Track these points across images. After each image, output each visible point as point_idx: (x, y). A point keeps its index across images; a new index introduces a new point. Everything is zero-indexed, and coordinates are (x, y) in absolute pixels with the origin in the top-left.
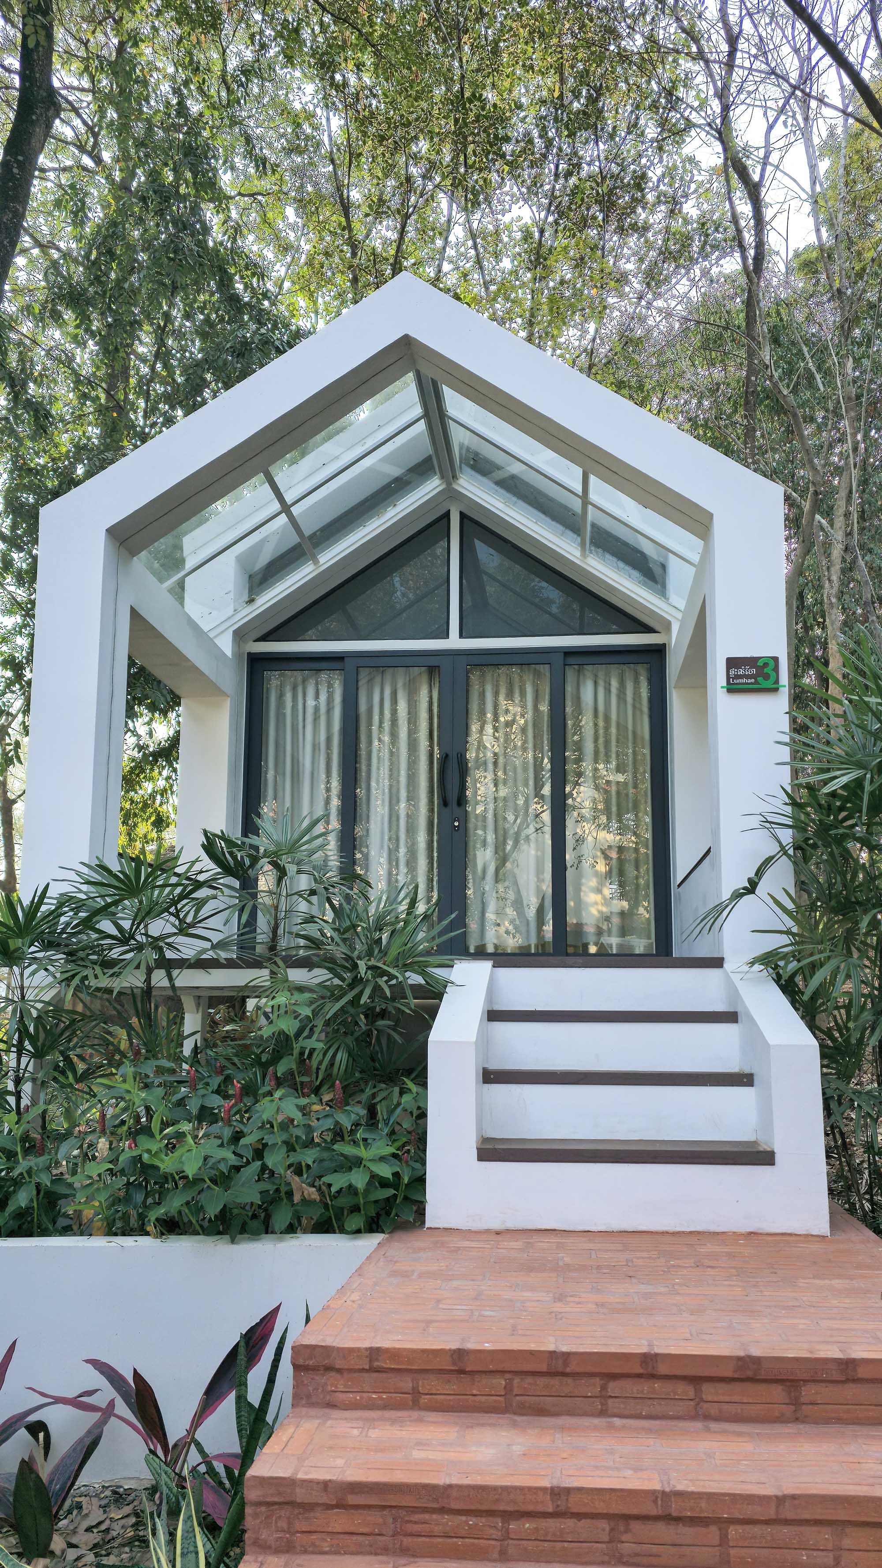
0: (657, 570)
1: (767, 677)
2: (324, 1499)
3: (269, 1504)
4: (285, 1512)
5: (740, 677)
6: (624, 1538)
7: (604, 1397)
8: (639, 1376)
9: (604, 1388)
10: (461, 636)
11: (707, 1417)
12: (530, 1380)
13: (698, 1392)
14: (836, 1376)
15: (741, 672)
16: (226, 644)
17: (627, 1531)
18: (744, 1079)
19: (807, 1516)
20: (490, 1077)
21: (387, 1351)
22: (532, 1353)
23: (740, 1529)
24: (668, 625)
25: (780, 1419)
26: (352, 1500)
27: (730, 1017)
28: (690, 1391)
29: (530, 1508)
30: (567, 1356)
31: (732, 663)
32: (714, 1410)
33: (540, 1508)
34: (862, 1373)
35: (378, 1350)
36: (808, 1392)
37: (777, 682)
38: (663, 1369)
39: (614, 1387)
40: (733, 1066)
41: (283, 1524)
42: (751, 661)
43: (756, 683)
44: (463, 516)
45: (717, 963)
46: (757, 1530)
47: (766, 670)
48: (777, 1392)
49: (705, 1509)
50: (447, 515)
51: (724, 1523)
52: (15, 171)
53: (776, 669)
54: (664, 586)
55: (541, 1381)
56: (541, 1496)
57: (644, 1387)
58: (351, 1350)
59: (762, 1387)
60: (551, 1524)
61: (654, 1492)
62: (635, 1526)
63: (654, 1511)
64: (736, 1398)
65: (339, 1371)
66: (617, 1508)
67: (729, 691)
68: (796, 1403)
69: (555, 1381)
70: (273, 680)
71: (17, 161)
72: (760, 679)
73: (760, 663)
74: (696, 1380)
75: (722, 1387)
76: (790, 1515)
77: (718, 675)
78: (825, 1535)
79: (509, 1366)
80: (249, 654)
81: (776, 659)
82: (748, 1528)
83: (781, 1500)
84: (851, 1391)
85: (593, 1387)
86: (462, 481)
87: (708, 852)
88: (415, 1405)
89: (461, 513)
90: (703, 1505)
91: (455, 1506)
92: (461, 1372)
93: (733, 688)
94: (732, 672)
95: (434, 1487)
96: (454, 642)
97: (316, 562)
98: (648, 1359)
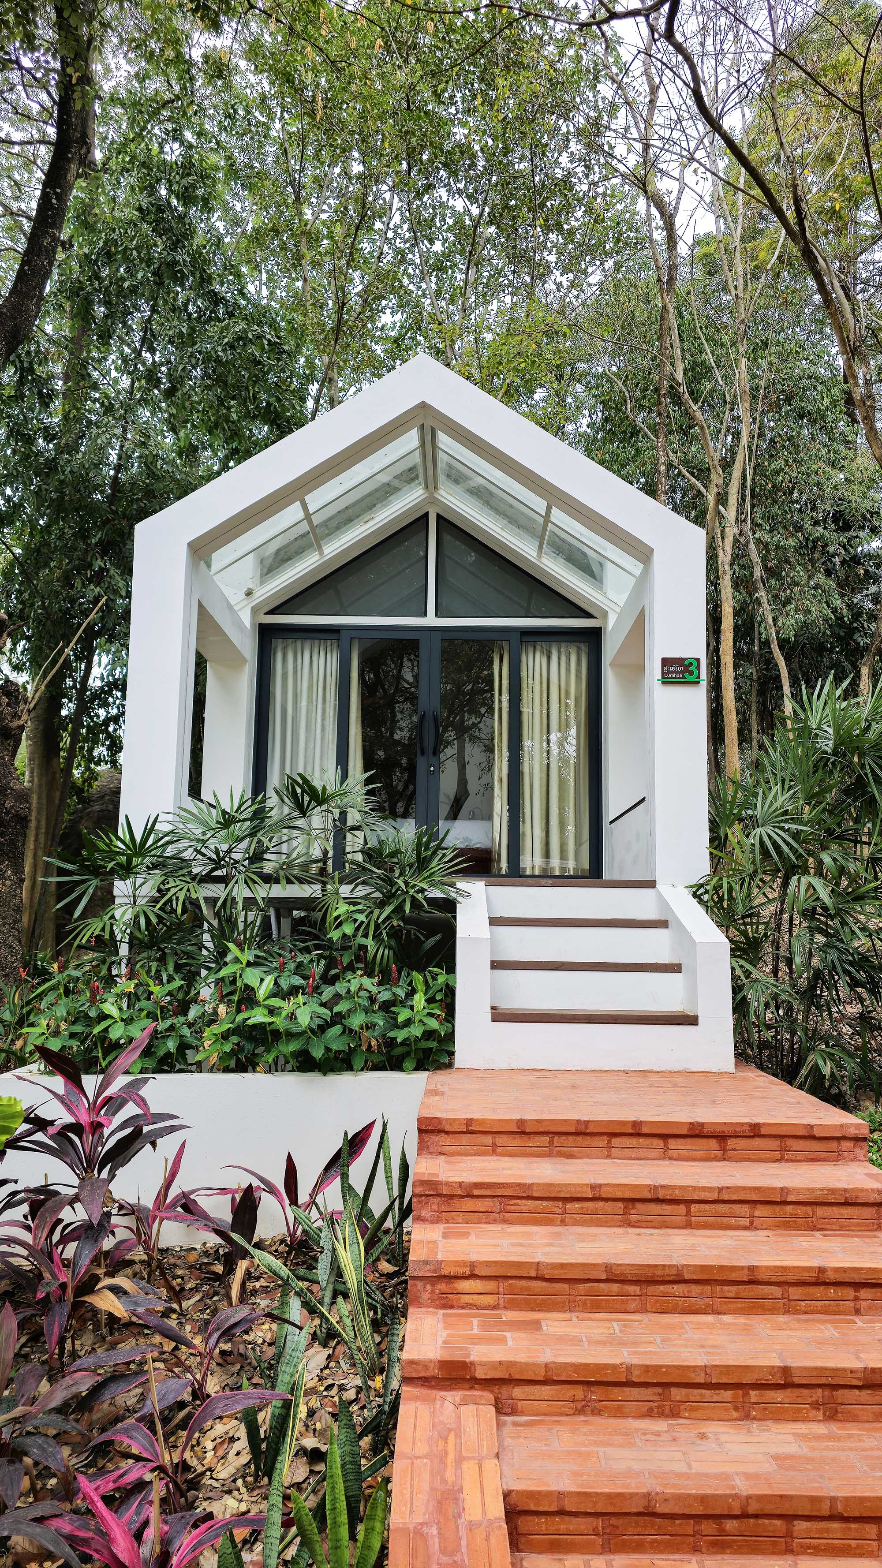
0: (595, 568)
1: (691, 673)
2: (459, 1192)
3: (427, 1196)
4: (436, 1200)
5: (672, 672)
6: (632, 1212)
7: (609, 1147)
8: (630, 1135)
9: (609, 1142)
10: (436, 615)
11: (670, 1158)
12: (564, 1138)
13: (666, 1145)
14: (748, 1133)
15: (672, 669)
16: (246, 618)
17: (633, 1208)
18: (676, 968)
19: (735, 1198)
20: (496, 965)
21: (477, 1120)
22: (566, 1121)
23: (697, 1206)
24: (605, 614)
25: (715, 1159)
26: (476, 1192)
27: (663, 924)
28: (661, 1143)
29: (579, 1195)
30: (587, 1123)
31: (665, 662)
32: (675, 1154)
33: (585, 1195)
34: (764, 1131)
35: (472, 1119)
36: (731, 1143)
37: (699, 677)
38: (645, 1130)
39: (616, 1142)
40: (665, 959)
41: (435, 1207)
42: (680, 661)
43: (684, 677)
44: (439, 517)
45: (651, 884)
46: (707, 1207)
47: (691, 668)
48: (713, 1143)
49: (678, 1195)
50: (426, 515)
51: (688, 1202)
52: (54, 201)
53: (698, 667)
54: (601, 582)
55: (571, 1138)
56: (585, 1189)
57: (633, 1141)
58: (454, 1120)
59: (704, 1140)
60: (590, 1205)
61: (649, 1186)
62: (639, 1206)
63: (649, 1196)
64: (688, 1147)
65: (447, 1133)
66: (628, 1195)
67: (663, 682)
68: (724, 1150)
69: (579, 1139)
70: (278, 645)
71: (56, 193)
72: (686, 675)
73: (686, 663)
74: (665, 1137)
75: (680, 1141)
76: (726, 1198)
77: (655, 670)
78: (745, 1209)
79: (552, 1129)
80: (260, 625)
81: (698, 660)
82: (702, 1206)
83: (721, 1189)
84: (757, 1142)
85: (602, 1141)
86: (442, 492)
87: (643, 800)
88: (494, 1152)
89: (438, 515)
90: (677, 1192)
91: (535, 1195)
92: (523, 1133)
93: (667, 680)
94: (666, 669)
95: (524, 1185)
96: (431, 620)
97: (321, 553)
98: (636, 1124)
